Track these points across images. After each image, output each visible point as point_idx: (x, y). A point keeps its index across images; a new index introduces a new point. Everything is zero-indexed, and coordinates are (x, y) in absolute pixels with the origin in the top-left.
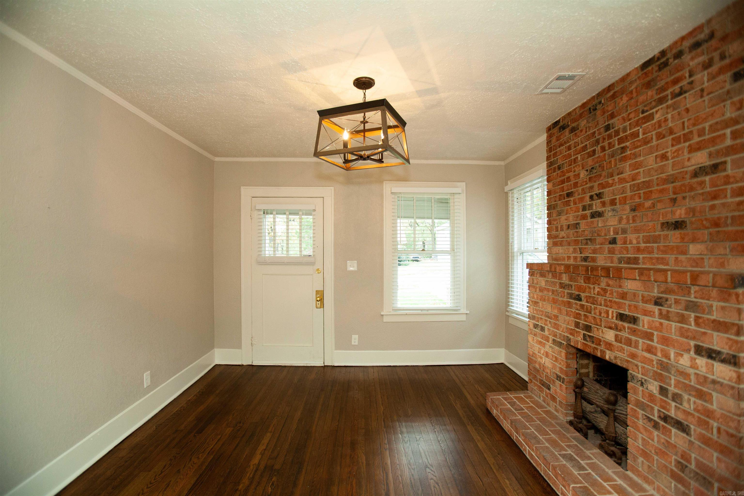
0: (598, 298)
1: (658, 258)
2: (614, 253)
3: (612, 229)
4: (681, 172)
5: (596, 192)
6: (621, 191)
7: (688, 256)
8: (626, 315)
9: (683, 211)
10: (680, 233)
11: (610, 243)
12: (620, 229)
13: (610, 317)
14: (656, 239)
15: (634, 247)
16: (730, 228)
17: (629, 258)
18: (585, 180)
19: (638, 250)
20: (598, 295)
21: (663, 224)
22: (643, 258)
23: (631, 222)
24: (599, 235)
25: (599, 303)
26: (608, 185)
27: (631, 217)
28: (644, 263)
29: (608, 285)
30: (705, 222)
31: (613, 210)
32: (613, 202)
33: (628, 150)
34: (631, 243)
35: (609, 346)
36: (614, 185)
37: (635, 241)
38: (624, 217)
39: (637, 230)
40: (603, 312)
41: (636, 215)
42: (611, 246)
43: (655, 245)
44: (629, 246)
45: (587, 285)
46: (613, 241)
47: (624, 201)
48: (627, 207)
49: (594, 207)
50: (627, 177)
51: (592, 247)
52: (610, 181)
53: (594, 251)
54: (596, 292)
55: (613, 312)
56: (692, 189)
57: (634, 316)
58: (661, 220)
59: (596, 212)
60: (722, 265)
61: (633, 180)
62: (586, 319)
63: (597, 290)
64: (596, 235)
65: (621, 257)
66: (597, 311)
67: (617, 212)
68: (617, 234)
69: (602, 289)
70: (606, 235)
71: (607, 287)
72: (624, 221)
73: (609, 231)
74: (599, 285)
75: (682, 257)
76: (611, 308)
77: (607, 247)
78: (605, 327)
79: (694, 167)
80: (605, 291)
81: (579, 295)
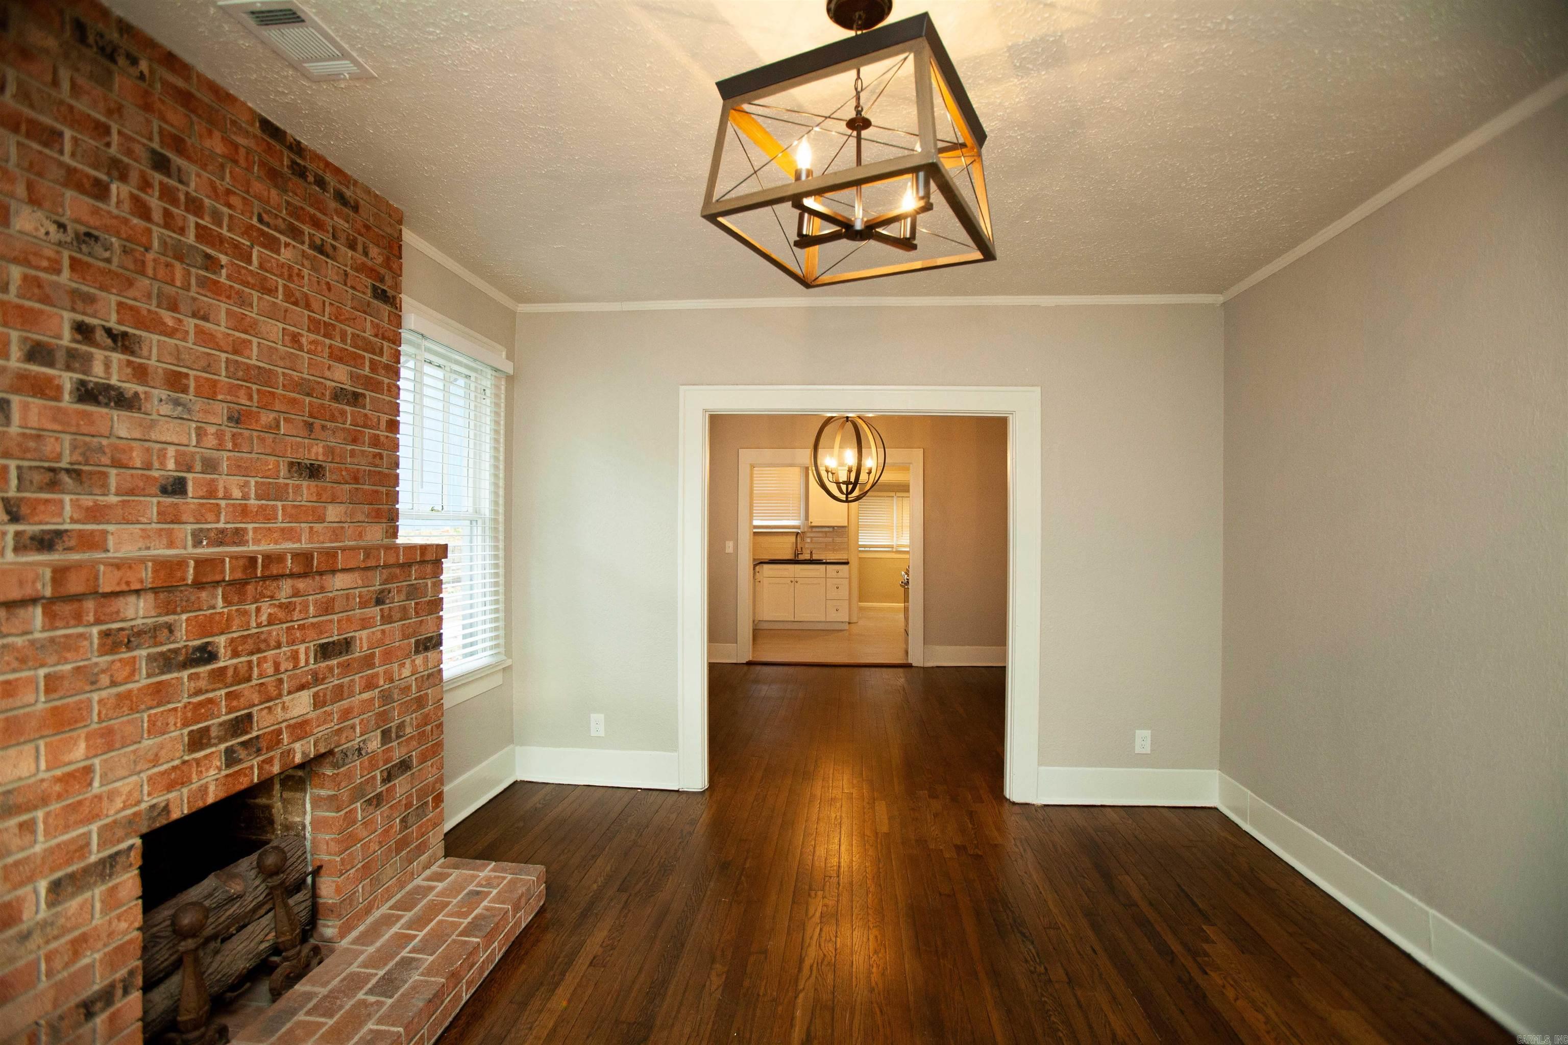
0: (270, 633)
1: (283, 530)
2: (177, 520)
3: (171, 451)
4: (319, 383)
5: (107, 325)
6: (203, 363)
7: (326, 524)
8: (333, 642)
9: (321, 450)
10: (317, 486)
11: (164, 491)
12: (198, 457)
13: (302, 663)
14: (279, 493)
15: (233, 505)
16: (366, 487)
17: (222, 531)
18: (49, 252)
19: (244, 512)
20: (270, 623)
21: (291, 464)
22: (255, 529)
23: (230, 446)
24: (117, 464)
25: (273, 643)
26: (154, 325)
27: (228, 436)
28: (257, 542)
29: (296, 594)
30: (344, 473)
31: (177, 403)
32: (175, 382)
33: (224, 271)
34: (227, 497)
35: (300, 729)
36: (179, 335)
37: (237, 493)
38: (212, 430)
39: (239, 469)
40: (282, 659)
41: (241, 434)
42: (169, 500)
43: (279, 504)
44: (223, 503)
45: (234, 608)
46: (177, 487)
47: (209, 391)
48: (220, 411)
49: (98, 369)
50: (219, 336)
51: (87, 501)
52: (168, 318)
53: (96, 514)
54: (264, 618)
55: (307, 649)
56: (333, 419)
57: (346, 639)
58: (291, 456)
59: (108, 387)
60: (360, 535)
61: (236, 352)
62: (235, 703)
63: (267, 609)
64: (106, 460)
65: (201, 530)
66: (269, 668)
67: (189, 411)
68: (189, 469)
69: (281, 606)
70: (148, 466)
71: (293, 599)
72: (211, 441)
73: (162, 456)
74: (272, 598)
75: (318, 527)
76: (303, 641)
77: (153, 504)
78: (290, 693)
79: (334, 384)
80: (288, 608)
81: (203, 648)
